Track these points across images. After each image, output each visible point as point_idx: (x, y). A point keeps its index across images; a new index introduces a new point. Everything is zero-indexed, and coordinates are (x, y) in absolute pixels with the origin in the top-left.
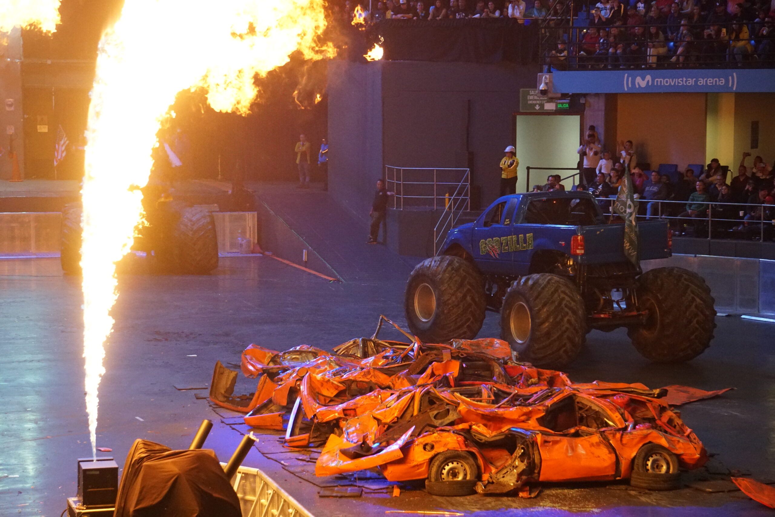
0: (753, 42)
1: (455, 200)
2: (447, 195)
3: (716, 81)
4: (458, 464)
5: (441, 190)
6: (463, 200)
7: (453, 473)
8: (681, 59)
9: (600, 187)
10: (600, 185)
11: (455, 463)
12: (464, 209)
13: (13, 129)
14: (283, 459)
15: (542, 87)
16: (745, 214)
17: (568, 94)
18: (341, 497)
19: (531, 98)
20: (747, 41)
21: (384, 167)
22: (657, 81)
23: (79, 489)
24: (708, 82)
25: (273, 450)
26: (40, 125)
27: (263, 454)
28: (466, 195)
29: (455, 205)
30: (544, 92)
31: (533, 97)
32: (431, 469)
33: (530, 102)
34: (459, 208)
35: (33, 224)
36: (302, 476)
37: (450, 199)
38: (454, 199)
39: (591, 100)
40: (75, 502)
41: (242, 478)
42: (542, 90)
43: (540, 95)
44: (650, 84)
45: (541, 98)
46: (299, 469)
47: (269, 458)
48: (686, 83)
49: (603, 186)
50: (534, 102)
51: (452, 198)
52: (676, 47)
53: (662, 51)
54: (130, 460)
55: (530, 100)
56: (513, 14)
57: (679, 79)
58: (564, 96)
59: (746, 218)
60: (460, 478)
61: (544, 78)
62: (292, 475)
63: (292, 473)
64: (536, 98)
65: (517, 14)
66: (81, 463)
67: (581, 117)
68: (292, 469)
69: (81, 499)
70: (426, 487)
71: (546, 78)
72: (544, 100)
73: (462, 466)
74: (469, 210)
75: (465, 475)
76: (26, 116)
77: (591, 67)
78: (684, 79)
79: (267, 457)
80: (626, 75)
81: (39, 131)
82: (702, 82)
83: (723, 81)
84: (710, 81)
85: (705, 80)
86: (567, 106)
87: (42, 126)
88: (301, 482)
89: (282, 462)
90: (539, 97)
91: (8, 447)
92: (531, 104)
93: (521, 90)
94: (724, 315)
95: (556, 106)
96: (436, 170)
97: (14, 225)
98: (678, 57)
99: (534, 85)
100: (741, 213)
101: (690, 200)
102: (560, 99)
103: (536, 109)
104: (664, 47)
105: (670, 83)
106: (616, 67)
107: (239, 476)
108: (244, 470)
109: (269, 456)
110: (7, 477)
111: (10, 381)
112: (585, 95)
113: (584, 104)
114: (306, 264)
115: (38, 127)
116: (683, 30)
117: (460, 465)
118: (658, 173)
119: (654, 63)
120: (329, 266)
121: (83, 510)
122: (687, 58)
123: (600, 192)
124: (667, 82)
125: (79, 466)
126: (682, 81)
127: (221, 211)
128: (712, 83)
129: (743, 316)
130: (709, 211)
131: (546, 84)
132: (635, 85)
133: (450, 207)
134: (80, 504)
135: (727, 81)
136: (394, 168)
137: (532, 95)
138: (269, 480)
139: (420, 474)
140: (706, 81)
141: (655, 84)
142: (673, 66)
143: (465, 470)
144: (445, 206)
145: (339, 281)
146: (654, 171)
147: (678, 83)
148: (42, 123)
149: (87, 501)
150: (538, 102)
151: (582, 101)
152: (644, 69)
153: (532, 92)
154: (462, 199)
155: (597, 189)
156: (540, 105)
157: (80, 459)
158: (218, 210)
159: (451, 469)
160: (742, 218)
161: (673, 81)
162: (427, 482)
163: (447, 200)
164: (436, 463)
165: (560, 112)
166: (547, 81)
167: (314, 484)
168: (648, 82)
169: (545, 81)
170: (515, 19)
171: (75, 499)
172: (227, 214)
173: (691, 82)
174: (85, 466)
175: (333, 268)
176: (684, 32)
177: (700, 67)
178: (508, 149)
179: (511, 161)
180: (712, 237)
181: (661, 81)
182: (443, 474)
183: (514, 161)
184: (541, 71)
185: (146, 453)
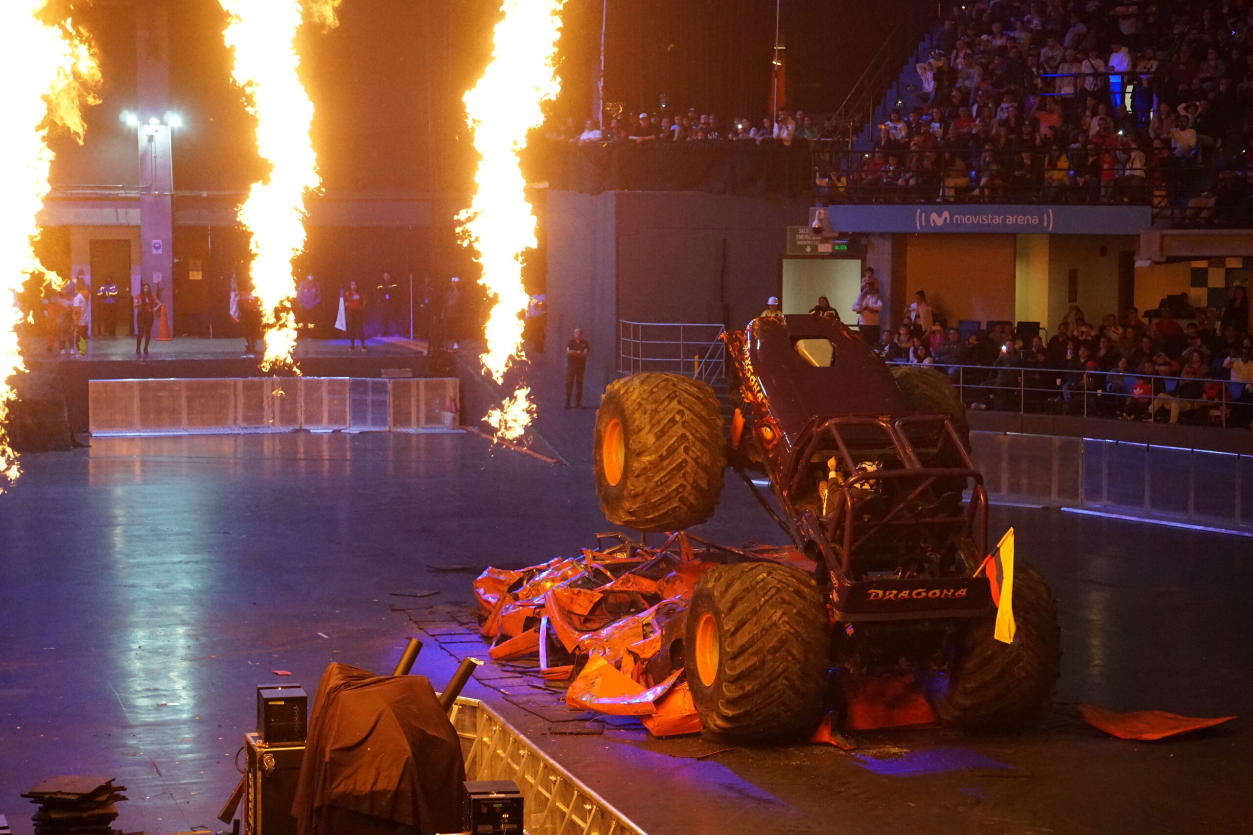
0: (1072, 172)
1: (707, 364)
2: (697, 357)
3: (1028, 220)
5: (690, 351)
6: (717, 364)
8: (986, 192)
9: (887, 348)
10: (886, 345)
12: (718, 375)
13: (161, 276)
14: (503, 687)
15: (815, 224)
16: (1063, 383)
17: (847, 233)
18: (578, 734)
19: (801, 237)
20: (1066, 172)
21: (618, 323)
22: (957, 219)
23: (258, 722)
24: (1019, 220)
25: (492, 675)
26: (192, 270)
27: (478, 680)
28: (721, 357)
29: (706, 370)
30: (817, 231)
31: (803, 237)
33: (800, 243)
34: (711, 374)
35: (184, 394)
36: (528, 708)
37: (700, 363)
38: (706, 362)
39: (874, 240)
40: (255, 738)
41: (460, 711)
42: (815, 228)
43: (813, 234)
44: (948, 221)
45: (814, 238)
46: (525, 699)
47: (485, 685)
48: (991, 221)
49: (890, 347)
50: (805, 243)
51: (704, 361)
52: (979, 178)
53: (962, 181)
54: (324, 687)
55: (800, 240)
56: (779, 135)
57: (984, 217)
58: (842, 235)
59: (1064, 387)
61: (817, 213)
62: (515, 707)
63: (516, 704)
64: (806, 237)
65: (784, 135)
66: (261, 691)
67: (862, 262)
68: (515, 699)
69: (262, 734)
71: (820, 213)
72: (817, 240)
74: (723, 376)
76: (176, 261)
77: (876, 200)
78: (990, 216)
79: (483, 684)
80: (919, 210)
81: (191, 278)
82: (1011, 220)
83: (1037, 220)
84: (1021, 220)
85: (1015, 217)
86: (845, 247)
87: (195, 273)
88: (526, 715)
89: (502, 690)
90: (811, 237)
91: (165, 668)
92: (801, 245)
93: (789, 227)
94: (1040, 507)
95: (833, 249)
96: (683, 326)
97: (160, 394)
98: (982, 190)
99: (805, 221)
100: (1058, 382)
101: (995, 363)
102: (838, 239)
103: (806, 252)
104: (964, 176)
105: (972, 221)
106: (905, 201)
107: (455, 708)
108: (462, 701)
109: (486, 682)
110: (165, 705)
111: (163, 587)
112: (867, 235)
113: (866, 246)
115: (191, 273)
116: (986, 157)
118: (957, 330)
119: (951, 197)
120: (548, 445)
121: (265, 748)
122: (993, 190)
123: (887, 355)
124: (968, 220)
125: (259, 694)
126: (987, 218)
127: (414, 377)
128: (1024, 221)
129: (1063, 509)
130: (1021, 379)
131: (820, 220)
132: (930, 221)
133: (700, 373)
134: (261, 741)
135: (1041, 221)
136: (630, 324)
137: (802, 234)
138: (494, 713)
140: (1016, 219)
141: (955, 222)
142: (974, 201)
144: (693, 370)
145: (560, 463)
146: (952, 328)
147: (983, 221)
148: (196, 269)
149: (270, 737)
150: (809, 243)
151: (864, 241)
152: (939, 203)
153: (802, 231)
154: (716, 362)
155: (883, 350)
156: (811, 246)
157: (259, 686)
158: (411, 375)
160: (1060, 387)
161: (975, 219)
163: (696, 364)
165: (836, 255)
166: (822, 217)
167: (544, 718)
168: (946, 218)
169: (819, 216)
170: (780, 141)
171: (256, 734)
172: (422, 381)
173: (998, 220)
174: (266, 694)
175: (554, 448)
176: (988, 159)
177: (1009, 202)
178: (771, 301)
180: (1026, 411)
181: (961, 219)
184: (814, 205)
185: (343, 679)
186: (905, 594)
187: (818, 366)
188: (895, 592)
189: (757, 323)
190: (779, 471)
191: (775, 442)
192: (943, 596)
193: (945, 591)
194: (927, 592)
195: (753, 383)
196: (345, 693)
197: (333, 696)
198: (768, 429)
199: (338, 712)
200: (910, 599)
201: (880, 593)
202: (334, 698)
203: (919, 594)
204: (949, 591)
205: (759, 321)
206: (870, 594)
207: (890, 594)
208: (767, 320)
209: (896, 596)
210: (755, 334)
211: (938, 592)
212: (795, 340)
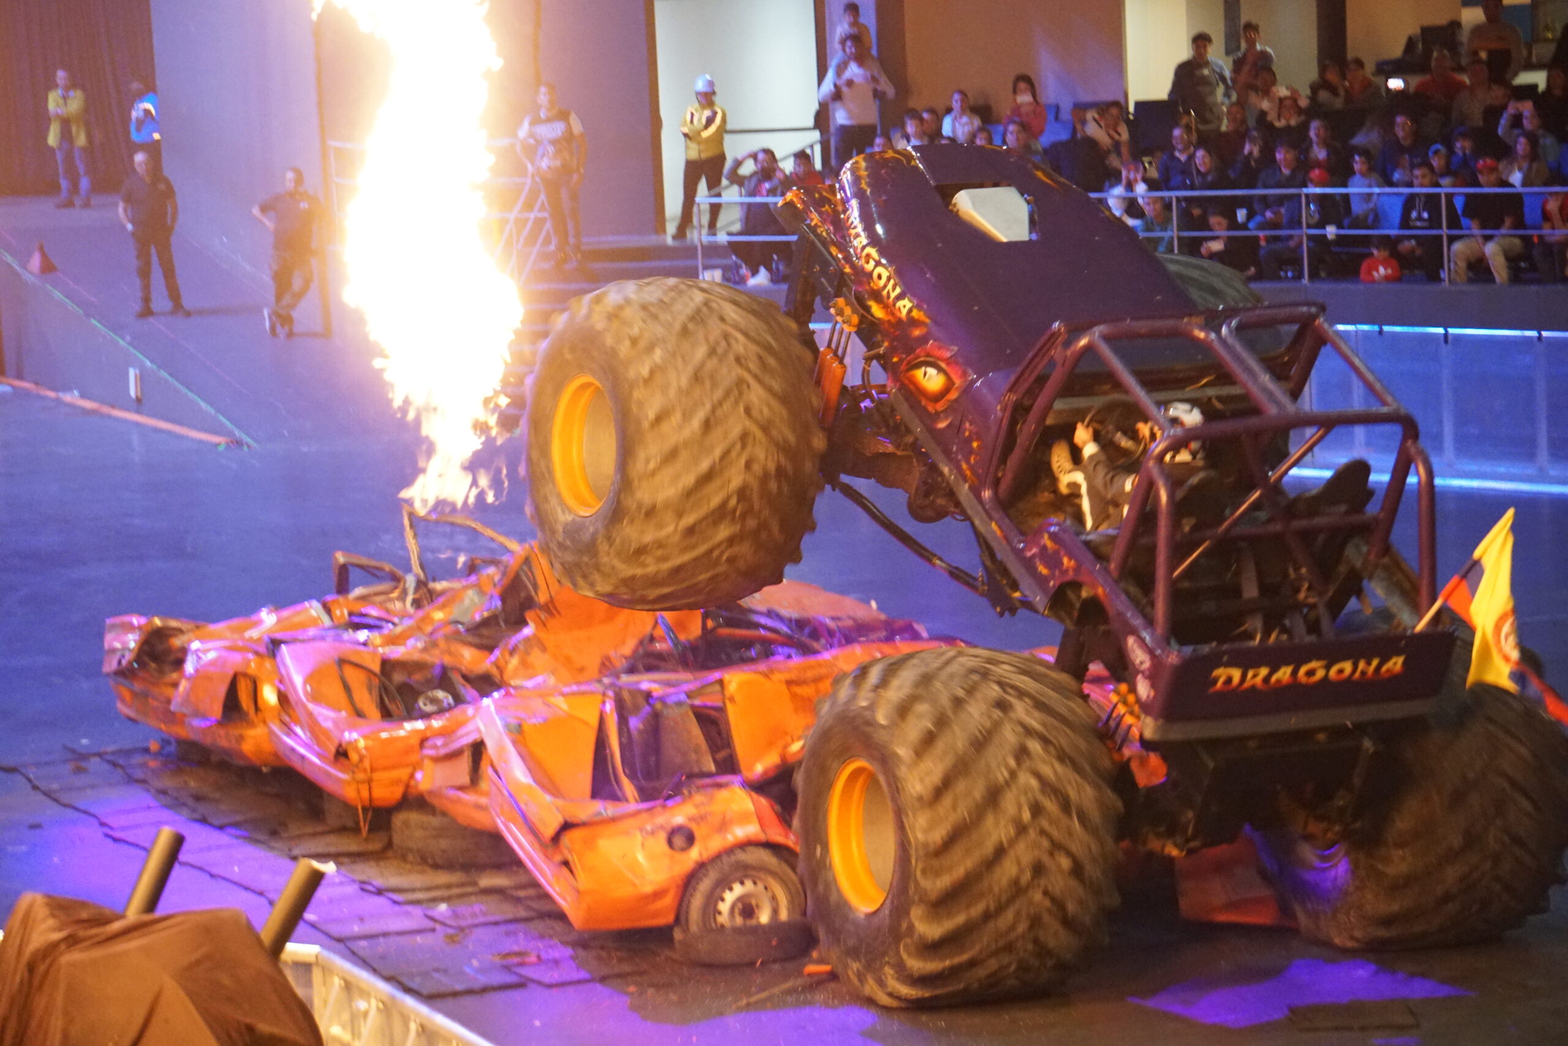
4: (755, 883)
7: (747, 909)
11: (749, 884)
21: (325, 147)
29: (519, 234)
32: (689, 902)
38: (517, 219)
51: (513, 216)
60: (764, 918)
70: (677, 945)
73: (766, 888)
75: (775, 911)
114: (139, 404)
117: (761, 886)
120: (203, 405)
139: (656, 914)
143: (774, 898)
145: (239, 443)
159: (740, 899)
162: (678, 934)
164: (704, 886)
175: (218, 410)
179: (707, 113)
182: (720, 913)
183: (715, 113)
185: (60, 930)
186: (1284, 674)
187: (1005, 240)
188: (1264, 671)
189: (863, 164)
190: (971, 451)
191: (953, 395)
192: (1357, 674)
193: (1362, 665)
194: (1328, 668)
195: (882, 283)
196: (70, 957)
197: (42, 968)
198: (931, 371)
199: (59, 999)
200: (1294, 686)
201: (1236, 674)
202: (47, 972)
203: (1311, 673)
204: (1369, 663)
205: (865, 159)
206: (1216, 680)
207: (1255, 676)
208: (882, 158)
209: (1266, 680)
210: (864, 186)
211: (1347, 666)
212: (947, 193)
